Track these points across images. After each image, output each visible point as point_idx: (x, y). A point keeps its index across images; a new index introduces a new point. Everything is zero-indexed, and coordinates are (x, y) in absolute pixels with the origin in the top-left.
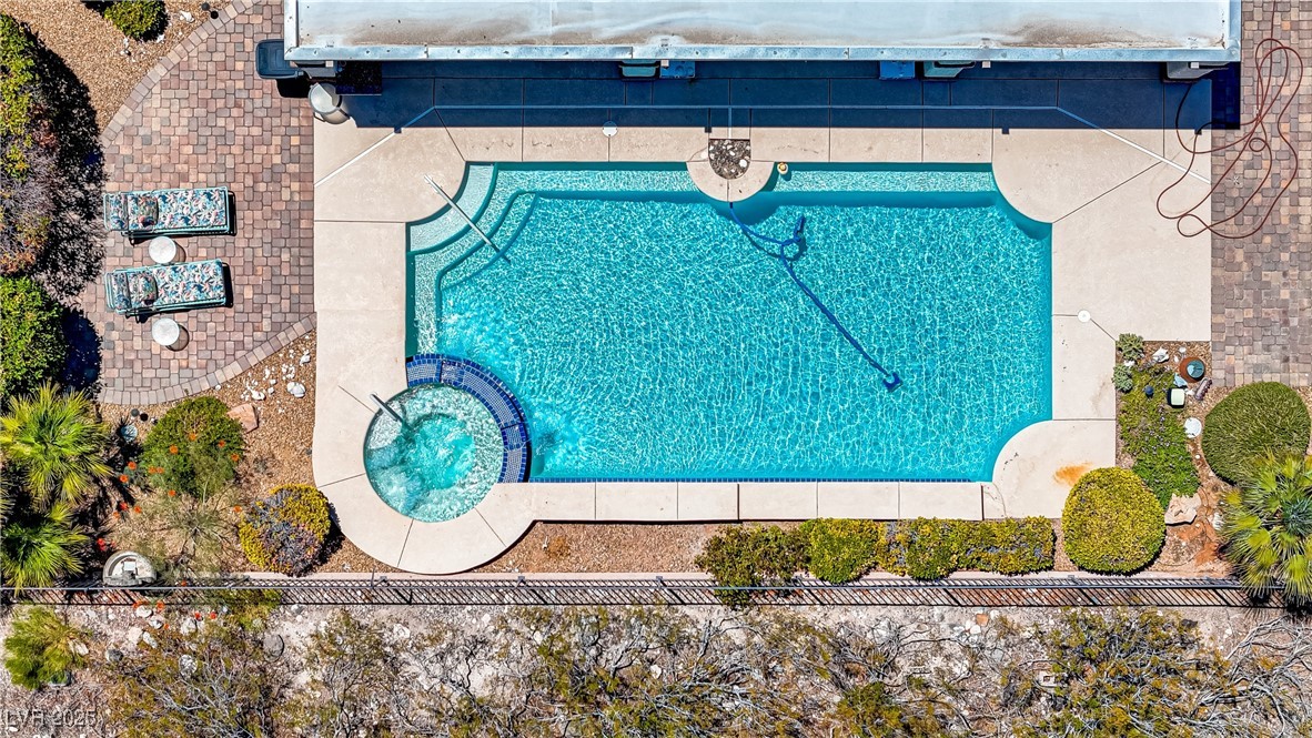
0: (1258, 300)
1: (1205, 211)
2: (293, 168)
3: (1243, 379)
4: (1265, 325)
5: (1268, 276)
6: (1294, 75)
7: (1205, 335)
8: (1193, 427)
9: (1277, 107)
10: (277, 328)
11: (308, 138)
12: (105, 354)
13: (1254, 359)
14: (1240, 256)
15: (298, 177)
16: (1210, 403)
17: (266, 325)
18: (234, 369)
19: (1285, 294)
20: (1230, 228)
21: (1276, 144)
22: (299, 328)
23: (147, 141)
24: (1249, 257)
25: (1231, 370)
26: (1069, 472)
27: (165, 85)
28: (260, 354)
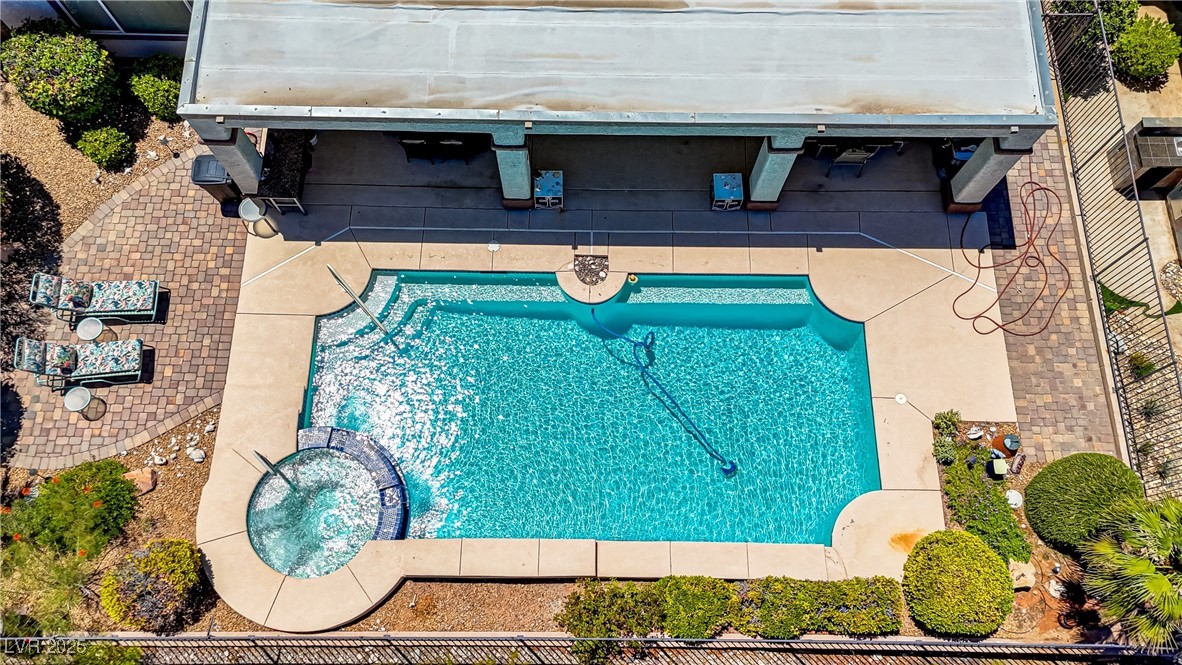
0: (1054, 388)
1: (996, 314)
2: (224, 271)
3: (1053, 456)
4: (1066, 409)
5: (1060, 367)
6: (1055, 209)
7: (1013, 417)
8: (1015, 498)
9: (1045, 233)
10: (189, 401)
11: (241, 249)
12: (26, 423)
13: (1060, 438)
14: (1031, 350)
15: (227, 279)
16: (1026, 477)
17: (179, 399)
18: (144, 437)
19: (1078, 383)
20: (1019, 327)
21: (1048, 261)
22: (209, 402)
23: (102, 249)
24: (1039, 351)
25: (1040, 448)
26: (904, 539)
27: (125, 206)
28: (170, 424)
